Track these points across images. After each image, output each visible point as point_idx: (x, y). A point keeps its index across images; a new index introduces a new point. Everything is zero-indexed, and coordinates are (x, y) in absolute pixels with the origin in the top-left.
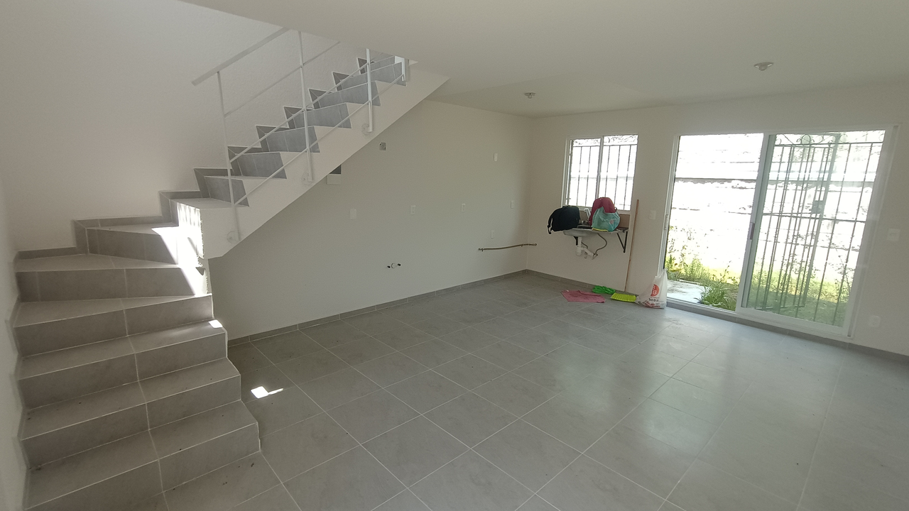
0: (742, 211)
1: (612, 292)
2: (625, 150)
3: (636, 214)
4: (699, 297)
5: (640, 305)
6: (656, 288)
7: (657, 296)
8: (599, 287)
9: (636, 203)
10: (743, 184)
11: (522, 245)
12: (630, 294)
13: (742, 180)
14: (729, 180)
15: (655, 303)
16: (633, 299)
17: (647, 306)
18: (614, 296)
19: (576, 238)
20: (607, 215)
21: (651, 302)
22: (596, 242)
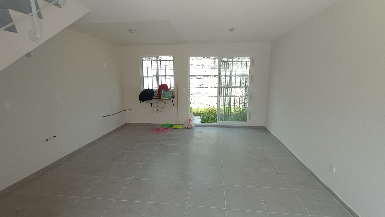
0: (200, 86)
1: (172, 125)
2: (167, 63)
3: (177, 90)
4: (200, 120)
5: (185, 128)
6: (190, 120)
7: (191, 123)
8: (165, 124)
9: (176, 85)
10: (199, 77)
11: (123, 111)
12: (180, 125)
13: (199, 75)
14: (195, 76)
15: (191, 126)
16: (181, 126)
17: (188, 128)
18: (174, 127)
19: (151, 104)
20: (167, 92)
21: (189, 126)
22: (161, 104)
